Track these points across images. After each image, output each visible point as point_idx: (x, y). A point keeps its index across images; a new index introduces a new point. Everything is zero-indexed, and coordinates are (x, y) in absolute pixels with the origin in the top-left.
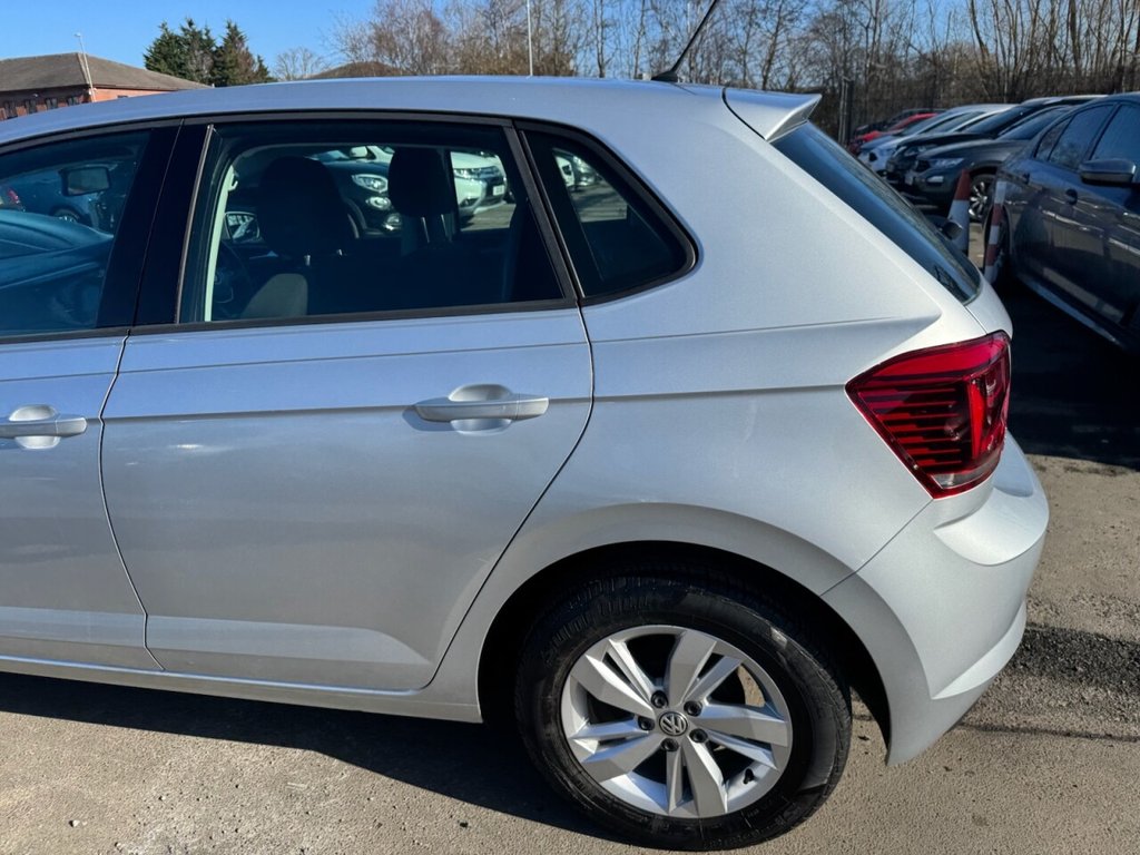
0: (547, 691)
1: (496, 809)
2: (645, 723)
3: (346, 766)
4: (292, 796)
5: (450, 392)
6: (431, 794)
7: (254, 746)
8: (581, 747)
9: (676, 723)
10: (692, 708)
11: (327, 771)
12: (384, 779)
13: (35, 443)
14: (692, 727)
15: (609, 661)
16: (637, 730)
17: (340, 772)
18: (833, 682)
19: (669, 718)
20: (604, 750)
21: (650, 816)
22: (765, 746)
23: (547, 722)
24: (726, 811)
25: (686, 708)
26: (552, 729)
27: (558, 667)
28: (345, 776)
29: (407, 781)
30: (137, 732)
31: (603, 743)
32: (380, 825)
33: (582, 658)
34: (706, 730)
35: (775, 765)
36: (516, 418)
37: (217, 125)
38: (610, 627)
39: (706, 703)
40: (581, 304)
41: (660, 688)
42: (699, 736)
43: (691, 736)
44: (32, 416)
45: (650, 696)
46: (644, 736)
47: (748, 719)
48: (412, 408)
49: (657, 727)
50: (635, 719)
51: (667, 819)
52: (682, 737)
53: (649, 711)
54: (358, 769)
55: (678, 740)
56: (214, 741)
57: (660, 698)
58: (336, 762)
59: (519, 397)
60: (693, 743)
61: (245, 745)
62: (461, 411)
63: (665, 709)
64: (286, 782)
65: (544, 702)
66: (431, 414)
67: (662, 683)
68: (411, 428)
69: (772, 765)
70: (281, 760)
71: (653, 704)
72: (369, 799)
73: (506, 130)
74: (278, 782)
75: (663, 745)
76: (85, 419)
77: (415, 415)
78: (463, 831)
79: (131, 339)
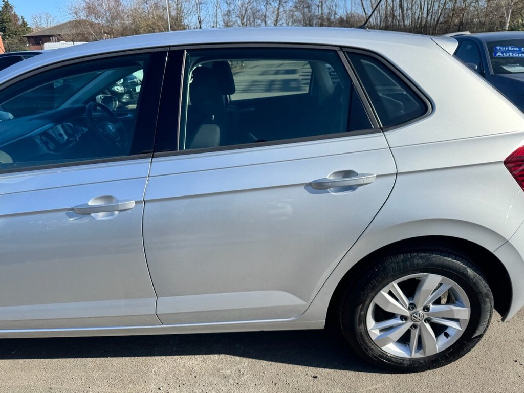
0: (361, 310)
1: (325, 367)
2: (403, 318)
4: (226, 377)
5: (328, 175)
7: (192, 356)
8: (373, 333)
9: (419, 316)
10: (426, 309)
11: (236, 363)
12: (265, 362)
13: (100, 216)
14: (426, 317)
15: (390, 293)
16: (400, 322)
17: (244, 363)
18: (490, 289)
19: (416, 314)
20: (382, 333)
21: (403, 359)
22: (457, 320)
24: (438, 352)
25: (424, 309)
26: (362, 327)
27: (368, 298)
28: (246, 364)
30: (128, 358)
31: (381, 330)
32: (276, 384)
33: (378, 295)
34: (431, 317)
35: (461, 328)
38: (395, 277)
39: (432, 306)
41: (412, 302)
42: (428, 320)
43: (425, 321)
44: (99, 203)
45: (408, 306)
46: (403, 324)
47: (453, 310)
48: (310, 184)
49: (409, 319)
50: (399, 317)
51: (410, 360)
52: (420, 322)
53: (407, 313)
54: (250, 360)
55: (418, 323)
56: (171, 357)
57: (412, 306)
58: (238, 358)
59: (363, 175)
60: (425, 324)
61: (188, 357)
63: (414, 310)
64: (219, 371)
65: (360, 315)
66: (319, 186)
67: (413, 300)
68: (309, 193)
69: (459, 328)
70: (210, 361)
71: (409, 309)
72: (264, 373)
73: (338, 52)
74: (216, 372)
75: (411, 327)
76: (134, 201)
77: (310, 188)
78: (316, 380)
79: (154, 159)
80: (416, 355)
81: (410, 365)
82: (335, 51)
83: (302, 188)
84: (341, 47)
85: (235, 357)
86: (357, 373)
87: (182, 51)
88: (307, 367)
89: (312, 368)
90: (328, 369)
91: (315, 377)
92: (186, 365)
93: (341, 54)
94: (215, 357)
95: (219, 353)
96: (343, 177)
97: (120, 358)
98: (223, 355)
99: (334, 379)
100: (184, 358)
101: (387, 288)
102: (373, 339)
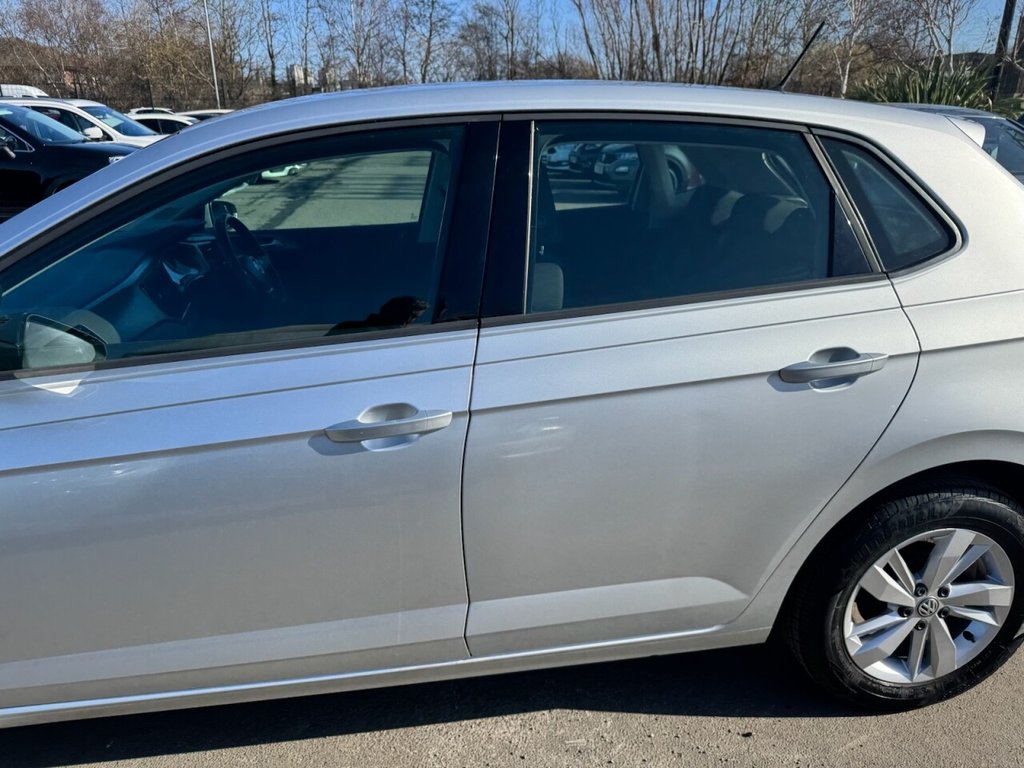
2: (903, 611)
4: (581, 752)
8: (852, 643)
9: (931, 607)
10: (943, 592)
11: (589, 723)
12: (645, 716)
14: (941, 606)
15: (888, 569)
16: (899, 618)
17: (606, 721)
19: (927, 603)
20: (863, 644)
21: (900, 687)
22: (990, 609)
24: (956, 668)
25: (939, 595)
28: (609, 723)
31: (863, 638)
33: (870, 571)
34: (950, 607)
35: (997, 622)
39: (950, 585)
40: (889, 276)
41: (922, 581)
42: (943, 613)
43: (939, 614)
45: (914, 588)
46: (903, 623)
47: (987, 591)
48: (777, 374)
49: (914, 613)
50: (895, 609)
51: (911, 686)
52: (932, 617)
53: (911, 601)
55: (928, 619)
56: (456, 724)
57: (921, 589)
58: (589, 713)
59: (866, 356)
60: (939, 619)
61: (490, 720)
63: (924, 596)
64: (563, 742)
66: (791, 377)
67: (921, 577)
68: (774, 390)
69: (993, 622)
70: (537, 725)
71: (916, 594)
72: (650, 736)
73: (806, 135)
74: (556, 744)
75: (916, 627)
76: (450, 413)
77: (777, 380)
78: (750, 740)
79: (484, 331)
80: (921, 678)
81: (912, 696)
82: (801, 134)
83: (764, 381)
84: (809, 126)
85: (582, 712)
86: (816, 719)
87: (528, 123)
88: (725, 719)
89: (733, 719)
90: (763, 719)
91: (748, 735)
92: (493, 737)
93: (811, 139)
94: (544, 717)
95: (549, 707)
96: (831, 361)
97: (352, 736)
98: (558, 710)
99: (781, 735)
100: (483, 724)
101: (885, 559)
102: (852, 653)
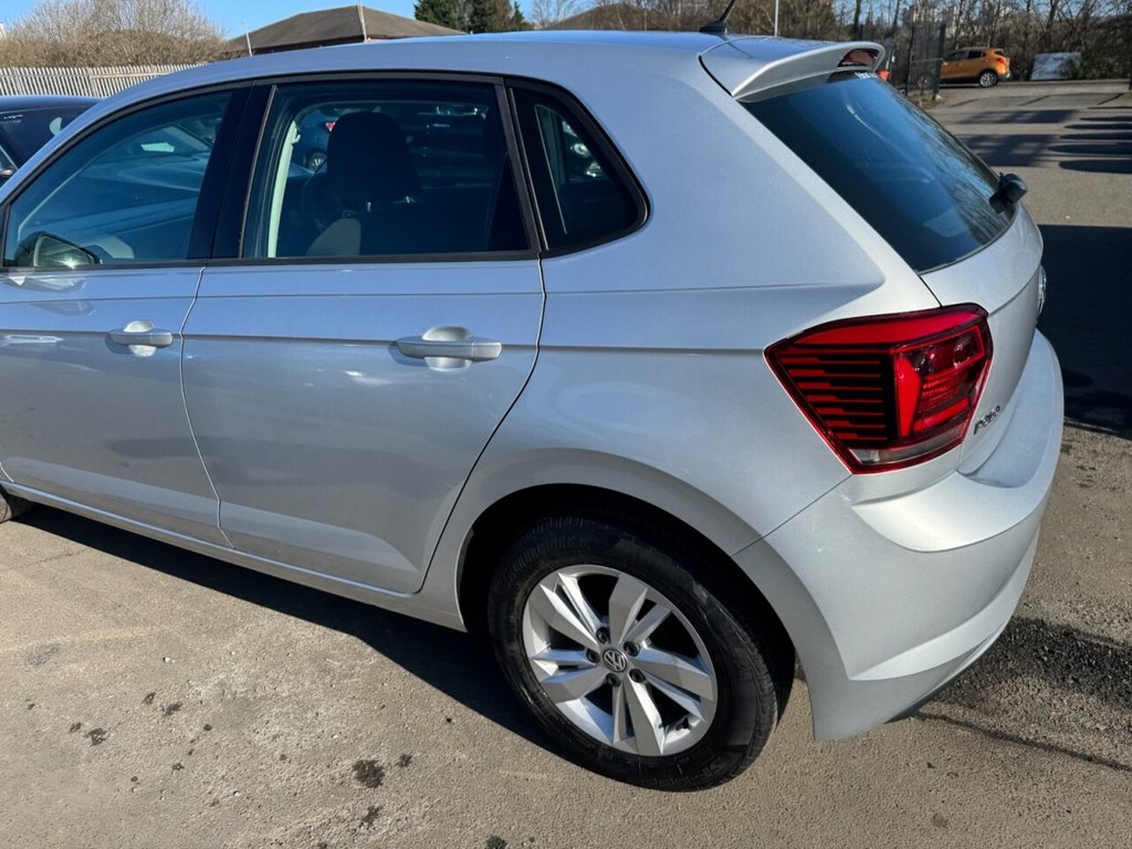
0: (510, 612)
1: (481, 713)
2: (593, 656)
3: (376, 654)
4: (326, 671)
5: (425, 331)
6: (434, 689)
7: (313, 625)
8: (538, 666)
9: (617, 660)
10: (631, 648)
11: (360, 656)
12: (402, 670)
14: (631, 666)
15: (561, 594)
16: (586, 661)
17: (371, 657)
18: (753, 645)
19: (611, 654)
20: (562, 673)
21: (597, 743)
22: (696, 697)
23: (511, 640)
24: (662, 753)
25: (625, 647)
26: (515, 647)
27: (518, 591)
28: (372, 662)
29: (418, 675)
30: (233, 599)
31: (562, 668)
32: (384, 706)
33: (536, 588)
34: (643, 672)
36: (475, 360)
37: (279, 85)
38: (557, 562)
39: (644, 645)
40: (544, 255)
41: (605, 625)
42: (638, 677)
43: (631, 675)
45: (595, 631)
46: (590, 667)
47: (676, 667)
48: (395, 344)
49: (601, 661)
50: (585, 652)
51: (611, 749)
52: (623, 674)
53: (596, 647)
54: (384, 658)
55: (620, 676)
56: (286, 616)
57: (604, 634)
58: (370, 649)
59: (476, 339)
60: (632, 681)
61: (306, 623)
62: (438, 350)
63: (607, 645)
64: (326, 658)
65: (508, 621)
67: (606, 620)
68: (395, 361)
69: (702, 718)
70: (328, 640)
71: (598, 638)
74: (319, 659)
75: (608, 679)
76: (171, 334)
77: (395, 351)
79: (207, 269)
80: (617, 741)
81: (610, 761)
83: (384, 354)
84: (507, 78)
85: (367, 646)
87: (269, 88)
88: (455, 702)
89: (460, 705)
91: (448, 720)
92: (293, 634)
93: (501, 93)
98: (355, 638)
101: (553, 579)
102: (540, 680)
